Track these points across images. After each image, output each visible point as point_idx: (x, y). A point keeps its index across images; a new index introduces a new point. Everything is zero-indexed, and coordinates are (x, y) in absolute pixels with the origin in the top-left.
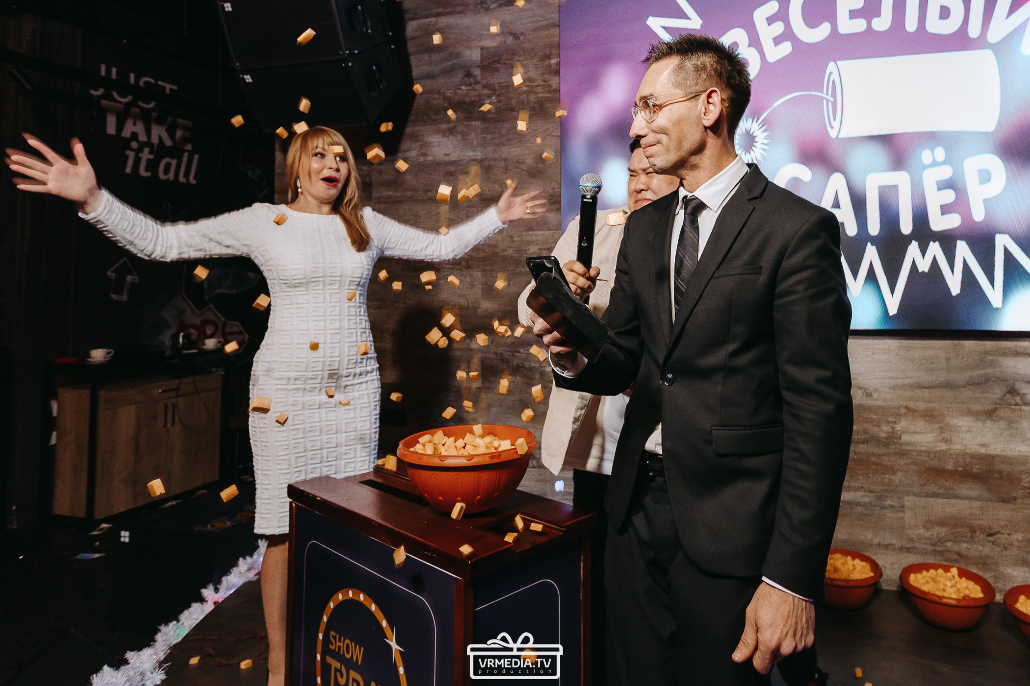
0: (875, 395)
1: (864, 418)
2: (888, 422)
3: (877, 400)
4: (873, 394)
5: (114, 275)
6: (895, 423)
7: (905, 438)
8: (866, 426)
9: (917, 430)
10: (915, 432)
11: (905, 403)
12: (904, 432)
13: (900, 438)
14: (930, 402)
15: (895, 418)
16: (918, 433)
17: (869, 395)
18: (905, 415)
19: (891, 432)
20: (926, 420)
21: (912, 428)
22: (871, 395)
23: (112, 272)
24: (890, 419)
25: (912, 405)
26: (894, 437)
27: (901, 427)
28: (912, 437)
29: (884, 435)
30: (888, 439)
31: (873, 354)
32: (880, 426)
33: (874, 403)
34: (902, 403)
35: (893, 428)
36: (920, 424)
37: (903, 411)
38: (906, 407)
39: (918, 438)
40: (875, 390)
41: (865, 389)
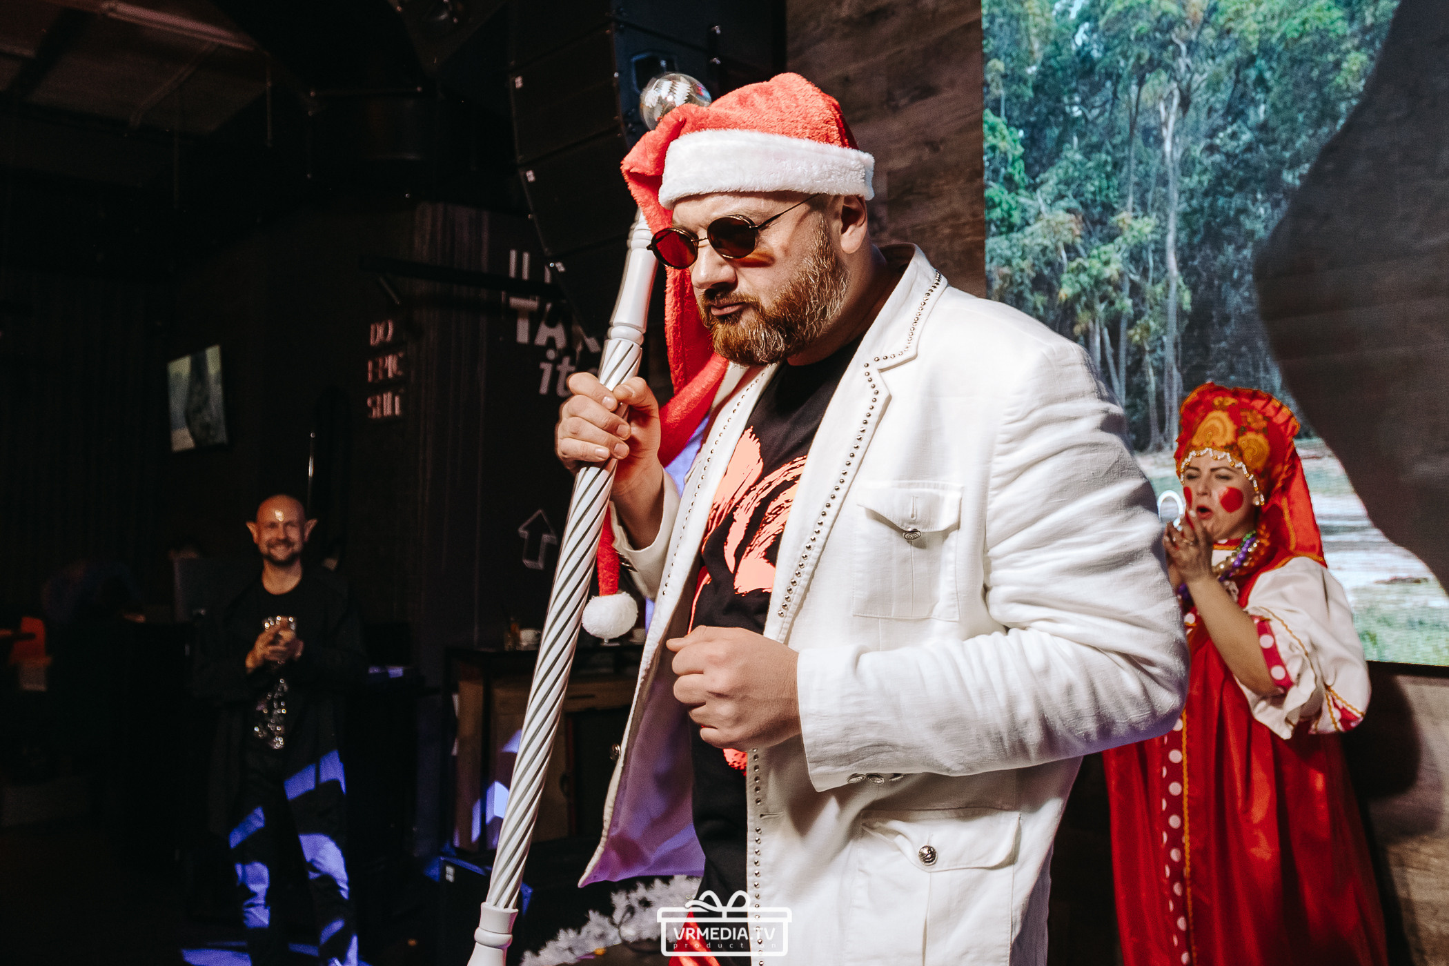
5: (526, 533)
23: (525, 529)
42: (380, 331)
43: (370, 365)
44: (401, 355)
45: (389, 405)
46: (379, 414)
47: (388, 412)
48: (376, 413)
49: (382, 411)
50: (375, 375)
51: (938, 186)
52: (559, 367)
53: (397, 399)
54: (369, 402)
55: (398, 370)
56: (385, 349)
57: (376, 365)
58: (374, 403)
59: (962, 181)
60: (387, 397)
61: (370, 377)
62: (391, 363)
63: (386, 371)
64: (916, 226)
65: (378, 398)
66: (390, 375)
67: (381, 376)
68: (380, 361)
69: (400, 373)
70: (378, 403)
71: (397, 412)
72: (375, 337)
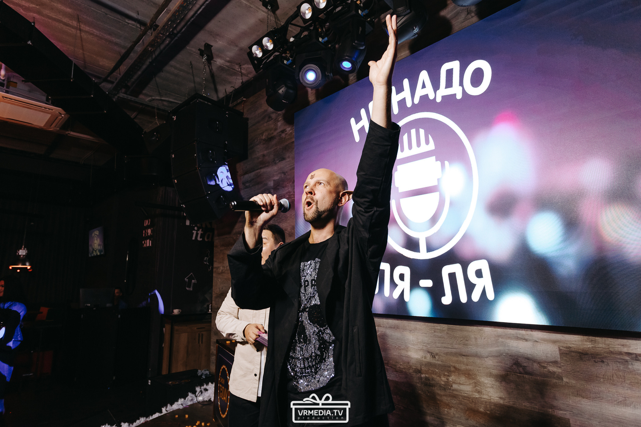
0: (437, 357)
1: (432, 370)
2: (445, 375)
3: (438, 360)
4: (435, 356)
5: (188, 280)
6: (449, 376)
7: (455, 386)
8: (433, 376)
9: (461, 383)
10: (460, 384)
11: (453, 364)
12: (454, 383)
13: (452, 386)
14: (467, 365)
15: (448, 373)
16: (462, 384)
17: (433, 357)
18: (454, 372)
19: (447, 382)
20: (466, 377)
21: (458, 381)
22: (435, 357)
24: (446, 373)
25: (457, 366)
26: (449, 385)
27: (452, 379)
28: (458, 386)
29: (443, 383)
30: (445, 386)
31: (434, 332)
32: (441, 377)
33: (436, 362)
34: (451, 364)
35: (448, 379)
36: (463, 379)
37: (452, 369)
38: (454, 367)
39: (462, 387)
40: (437, 354)
41: (431, 353)
42: (147, 222)
43: (144, 231)
44: (152, 229)
45: (148, 243)
46: (146, 246)
47: (148, 245)
48: (145, 245)
49: (146, 245)
50: (145, 235)
51: (285, 184)
52: (198, 232)
53: (150, 241)
54: (143, 242)
55: (151, 233)
56: (148, 227)
57: (145, 232)
58: (144, 242)
59: (291, 183)
60: (148, 241)
61: (144, 236)
62: (149, 231)
63: (148, 233)
64: (280, 195)
65: (146, 241)
66: (149, 235)
67: (146, 235)
68: (147, 231)
69: (152, 234)
70: (146, 242)
71: (150, 245)
72: (146, 224)
